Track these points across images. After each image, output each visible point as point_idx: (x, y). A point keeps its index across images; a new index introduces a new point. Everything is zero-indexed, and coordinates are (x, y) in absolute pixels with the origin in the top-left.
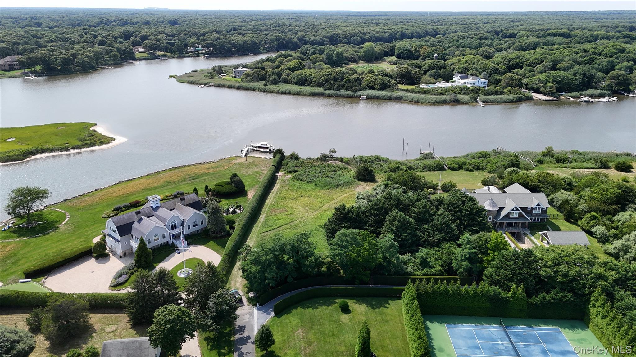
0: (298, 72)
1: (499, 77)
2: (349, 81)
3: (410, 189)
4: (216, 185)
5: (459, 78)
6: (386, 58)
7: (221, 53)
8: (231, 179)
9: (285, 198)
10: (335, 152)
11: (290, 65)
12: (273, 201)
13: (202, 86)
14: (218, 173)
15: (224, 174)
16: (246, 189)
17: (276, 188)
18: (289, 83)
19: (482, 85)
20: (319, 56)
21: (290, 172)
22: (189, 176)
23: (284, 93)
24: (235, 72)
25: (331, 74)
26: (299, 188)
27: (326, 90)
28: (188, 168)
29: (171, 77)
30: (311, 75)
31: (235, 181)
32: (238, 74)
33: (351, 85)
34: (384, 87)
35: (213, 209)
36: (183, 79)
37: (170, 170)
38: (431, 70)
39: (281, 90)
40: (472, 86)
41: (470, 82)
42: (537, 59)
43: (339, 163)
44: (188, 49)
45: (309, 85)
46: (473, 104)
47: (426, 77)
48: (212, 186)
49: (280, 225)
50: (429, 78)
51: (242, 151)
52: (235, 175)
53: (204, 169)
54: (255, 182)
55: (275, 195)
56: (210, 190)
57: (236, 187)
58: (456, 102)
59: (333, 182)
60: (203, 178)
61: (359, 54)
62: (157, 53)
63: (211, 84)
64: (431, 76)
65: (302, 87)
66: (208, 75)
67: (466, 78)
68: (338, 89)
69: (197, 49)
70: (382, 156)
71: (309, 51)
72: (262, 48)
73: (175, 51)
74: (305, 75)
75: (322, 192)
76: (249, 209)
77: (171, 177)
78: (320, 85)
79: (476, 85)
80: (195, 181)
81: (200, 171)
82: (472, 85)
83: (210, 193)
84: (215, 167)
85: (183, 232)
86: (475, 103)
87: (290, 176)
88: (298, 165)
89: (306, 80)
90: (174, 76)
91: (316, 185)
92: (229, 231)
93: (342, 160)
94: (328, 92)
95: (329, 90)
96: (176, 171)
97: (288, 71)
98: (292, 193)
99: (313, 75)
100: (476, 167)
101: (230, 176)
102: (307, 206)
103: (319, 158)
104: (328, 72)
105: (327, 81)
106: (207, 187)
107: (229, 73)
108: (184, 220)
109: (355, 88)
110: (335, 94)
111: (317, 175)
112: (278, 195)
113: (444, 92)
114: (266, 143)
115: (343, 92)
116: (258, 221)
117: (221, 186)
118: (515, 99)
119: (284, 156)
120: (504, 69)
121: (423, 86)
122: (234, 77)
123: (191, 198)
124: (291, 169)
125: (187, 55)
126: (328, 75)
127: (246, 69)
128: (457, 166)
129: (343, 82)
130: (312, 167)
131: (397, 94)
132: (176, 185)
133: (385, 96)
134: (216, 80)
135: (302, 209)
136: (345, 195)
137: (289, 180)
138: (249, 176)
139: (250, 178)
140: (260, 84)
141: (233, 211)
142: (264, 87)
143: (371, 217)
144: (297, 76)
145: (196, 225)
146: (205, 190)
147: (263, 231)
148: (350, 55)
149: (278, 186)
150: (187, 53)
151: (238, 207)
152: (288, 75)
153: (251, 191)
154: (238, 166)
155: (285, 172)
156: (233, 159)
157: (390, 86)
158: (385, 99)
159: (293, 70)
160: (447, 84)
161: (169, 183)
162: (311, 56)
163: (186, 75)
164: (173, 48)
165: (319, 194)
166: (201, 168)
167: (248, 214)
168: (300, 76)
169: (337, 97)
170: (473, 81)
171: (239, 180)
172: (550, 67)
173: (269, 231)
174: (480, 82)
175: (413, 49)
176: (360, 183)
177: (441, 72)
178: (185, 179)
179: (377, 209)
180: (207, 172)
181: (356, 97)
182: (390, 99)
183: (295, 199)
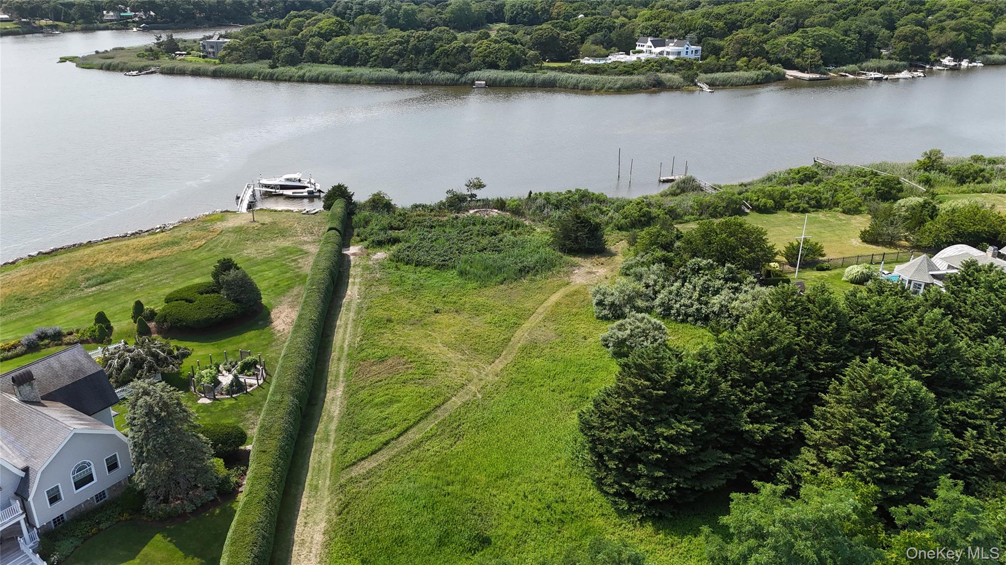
0: (340, 39)
1: (718, 42)
2: (446, 54)
3: (745, 267)
4: (168, 300)
5: (651, 44)
6: (491, 25)
7: (173, 21)
8: (215, 275)
9: (389, 321)
10: (480, 186)
11: (321, 28)
12: (355, 335)
13: (134, 73)
14: (177, 259)
15: (195, 261)
16: (264, 301)
17: (353, 292)
18: (322, 63)
19: (693, 56)
20: (372, 17)
21: (380, 244)
22: (86, 275)
23: (315, 80)
24: (204, 46)
25: (408, 42)
26: (418, 289)
27: (401, 71)
28: (88, 251)
29: (63, 60)
30: (367, 44)
31: (228, 283)
32: (210, 50)
33: (452, 59)
34: (515, 63)
35: (150, 412)
36: (89, 62)
37: (32, 259)
38: (592, 33)
39: (307, 74)
40: (677, 58)
41: (671, 50)
42: (767, 13)
43: (495, 213)
44: (103, 15)
45: (364, 64)
46: (691, 88)
47: (588, 45)
48: (155, 304)
49: (405, 425)
50: (594, 47)
51: (238, 198)
52: (227, 265)
53: (136, 250)
54: (289, 278)
55: (358, 313)
56: (152, 315)
57: (236, 301)
58: (658, 87)
59: (508, 261)
60: (130, 278)
61: (443, 16)
62: (37, 22)
63: (153, 69)
64: (595, 43)
65: (352, 68)
66: (147, 53)
67: (663, 44)
68: (426, 69)
69: (122, 14)
70: (591, 190)
71: (351, 9)
72: (255, 14)
73: (76, 17)
74: (355, 45)
75: (487, 293)
76: (287, 381)
77: (30, 281)
78: (387, 63)
79: (683, 55)
80: (108, 287)
81: (123, 259)
82: (676, 56)
83: (152, 325)
84: (167, 244)
85: (29, 521)
86: (694, 88)
87: (381, 255)
88: (395, 223)
89: (357, 55)
90: (72, 59)
91: (462, 273)
92: (226, 480)
93: (501, 205)
94: (406, 75)
95: (408, 71)
96: (47, 261)
97: (316, 40)
98: (404, 303)
99: (371, 44)
100: (813, 202)
101: (212, 268)
102: (463, 342)
103: (444, 204)
104: (402, 37)
105: (400, 54)
106: (139, 306)
107: (193, 50)
108: (26, 470)
109: (462, 65)
110: (421, 79)
111: (455, 247)
112: (365, 313)
113: (630, 69)
114: (297, 176)
115: (437, 74)
116: (324, 417)
117: (187, 301)
118: (761, 77)
119: (355, 204)
120: (722, 29)
121: (587, 61)
122: (204, 57)
123: (63, 367)
124: (382, 236)
125: (103, 25)
126: (401, 43)
127: (226, 40)
128: (770, 203)
129: (434, 56)
130: (432, 227)
131: (546, 76)
132: (41, 308)
133: (521, 80)
134: (165, 62)
135: (451, 355)
136: (555, 298)
137: (382, 266)
138: (266, 261)
139: (270, 270)
140: (262, 66)
141: (231, 385)
142: (271, 70)
143: (751, 384)
144: (338, 47)
145: (90, 478)
146: (135, 317)
147: (350, 457)
148: (428, 18)
149: (356, 287)
150: (102, 22)
151: (248, 367)
152: (319, 46)
153: (281, 308)
154: (232, 237)
155: (366, 243)
156: (218, 220)
157: (525, 62)
158: (523, 86)
159: (326, 36)
160: (628, 56)
161: (19, 300)
162: (355, 17)
163: (98, 55)
164: (72, 12)
165: (479, 299)
166: (124, 249)
167: (289, 399)
168: (344, 47)
169: (426, 85)
170: (677, 49)
171: (242, 279)
172: (792, 24)
173: (374, 452)
174: (689, 51)
175: (539, 7)
176: (577, 260)
177: (613, 35)
178: (73, 286)
179: (773, 357)
180: (144, 257)
181: (465, 83)
182: (532, 86)
183: (418, 322)
